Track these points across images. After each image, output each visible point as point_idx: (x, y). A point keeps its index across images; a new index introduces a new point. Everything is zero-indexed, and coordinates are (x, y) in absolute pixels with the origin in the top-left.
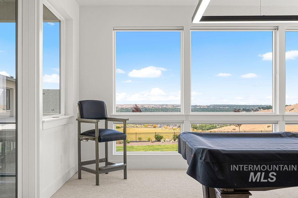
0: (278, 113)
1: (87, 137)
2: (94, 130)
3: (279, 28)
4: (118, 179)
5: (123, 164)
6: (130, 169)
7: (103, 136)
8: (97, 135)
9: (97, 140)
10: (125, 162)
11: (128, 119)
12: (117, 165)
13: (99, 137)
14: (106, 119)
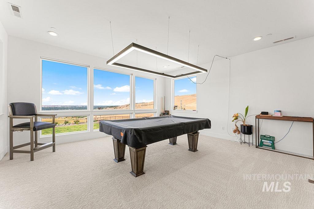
0: (132, 109)
1: (21, 129)
2: (29, 123)
3: (133, 75)
4: (48, 153)
5: (52, 143)
6: (57, 145)
7: (37, 127)
8: (32, 126)
9: (32, 130)
10: (54, 141)
11: (57, 115)
12: (48, 144)
13: (34, 127)
14: (36, 115)
